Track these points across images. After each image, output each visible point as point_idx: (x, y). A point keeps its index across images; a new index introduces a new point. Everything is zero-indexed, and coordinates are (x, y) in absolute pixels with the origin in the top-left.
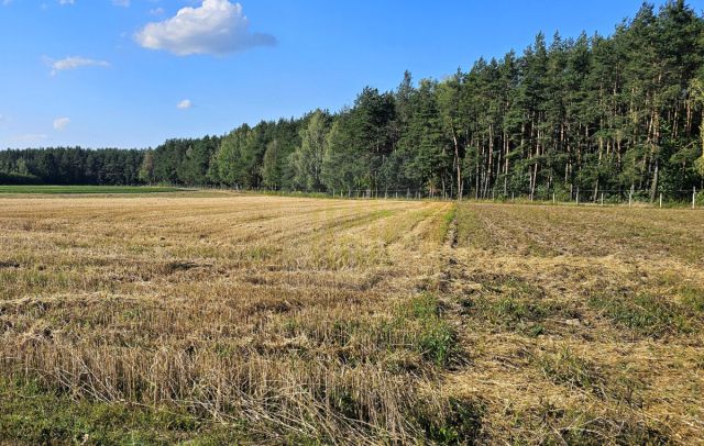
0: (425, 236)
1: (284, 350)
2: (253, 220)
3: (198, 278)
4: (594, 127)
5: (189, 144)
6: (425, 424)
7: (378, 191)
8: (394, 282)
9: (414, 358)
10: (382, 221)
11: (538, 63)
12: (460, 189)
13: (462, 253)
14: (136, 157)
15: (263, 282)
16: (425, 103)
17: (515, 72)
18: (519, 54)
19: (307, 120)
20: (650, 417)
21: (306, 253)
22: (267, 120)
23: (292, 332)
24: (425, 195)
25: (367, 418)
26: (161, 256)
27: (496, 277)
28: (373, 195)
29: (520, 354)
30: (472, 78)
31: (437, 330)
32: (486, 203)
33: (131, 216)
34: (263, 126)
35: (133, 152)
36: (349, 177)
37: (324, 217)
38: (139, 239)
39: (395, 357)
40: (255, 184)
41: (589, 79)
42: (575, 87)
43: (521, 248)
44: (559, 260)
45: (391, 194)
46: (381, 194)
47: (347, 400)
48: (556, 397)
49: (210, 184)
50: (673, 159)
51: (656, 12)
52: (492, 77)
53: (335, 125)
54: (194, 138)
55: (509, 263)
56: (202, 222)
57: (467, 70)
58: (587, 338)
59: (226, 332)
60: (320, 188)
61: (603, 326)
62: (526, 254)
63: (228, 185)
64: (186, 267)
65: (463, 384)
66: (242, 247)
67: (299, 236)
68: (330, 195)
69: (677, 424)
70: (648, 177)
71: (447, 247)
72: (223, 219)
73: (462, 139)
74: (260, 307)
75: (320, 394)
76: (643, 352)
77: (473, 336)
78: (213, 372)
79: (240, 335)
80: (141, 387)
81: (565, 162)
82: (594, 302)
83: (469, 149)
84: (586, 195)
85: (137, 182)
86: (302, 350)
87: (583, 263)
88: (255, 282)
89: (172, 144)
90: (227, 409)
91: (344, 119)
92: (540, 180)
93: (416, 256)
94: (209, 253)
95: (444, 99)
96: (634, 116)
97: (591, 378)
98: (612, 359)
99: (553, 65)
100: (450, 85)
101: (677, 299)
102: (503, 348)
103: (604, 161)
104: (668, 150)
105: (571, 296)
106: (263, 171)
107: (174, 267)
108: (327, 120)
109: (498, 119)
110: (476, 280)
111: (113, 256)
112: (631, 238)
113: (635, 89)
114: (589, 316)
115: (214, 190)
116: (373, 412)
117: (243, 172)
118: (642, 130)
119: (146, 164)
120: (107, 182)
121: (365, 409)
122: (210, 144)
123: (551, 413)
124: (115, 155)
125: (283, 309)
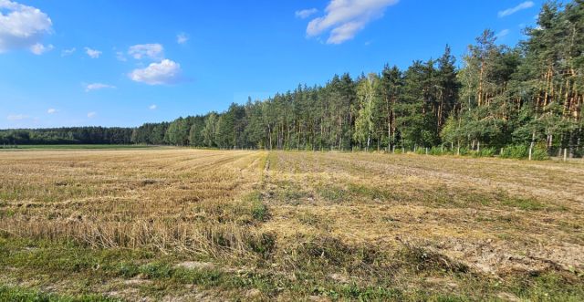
0: (256, 166)
1: (194, 219)
2: (184, 160)
3: (157, 187)
4: (319, 122)
5: (156, 125)
6: (253, 246)
7: (239, 147)
8: (244, 186)
9: (249, 218)
10: (240, 159)
11: (299, 95)
12: (271, 146)
13: (271, 173)
14: (129, 131)
15: (187, 188)
16: (257, 110)
17: (290, 99)
18: (292, 92)
19: (208, 116)
20: (334, 235)
21: (207, 174)
22: (191, 115)
23: (199, 210)
24: (257, 148)
25: (229, 246)
26: (140, 178)
27: (283, 182)
28: (237, 148)
29: (290, 213)
30: (274, 100)
31: (259, 206)
32: (281, 152)
33: (126, 159)
34: (189, 118)
35: (128, 129)
36: (227, 141)
37: (216, 158)
38: (129, 170)
39: (241, 218)
40: (186, 143)
41: (318, 103)
42: (312, 106)
43: (294, 169)
44: (305, 175)
45: (244, 148)
46: (240, 148)
47: (221, 238)
48: (303, 229)
49: (165, 143)
50: (346, 134)
51: (340, 78)
52: (282, 101)
53: (220, 118)
54: (157, 122)
55: (289, 176)
56: (160, 161)
57: (273, 97)
58: (315, 205)
59: (169, 212)
60: (214, 145)
61: (321, 200)
62: (295, 172)
63: (174, 144)
64: (152, 183)
65: (268, 227)
66: (178, 173)
67: (204, 167)
68: (219, 149)
69: (344, 236)
70: (338, 141)
71: (265, 170)
72: (170, 159)
73: (271, 125)
74: (185, 200)
75: (209, 237)
76: (334, 209)
77: (273, 207)
78: (162, 230)
79: (175, 213)
80: (127, 240)
81: (310, 135)
82: (318, 191)
83: (274, 129)
84: (317, 149)
85: (130, 143)
86: (202, 218)
87: (315, 175)
88: (184, 188)
89: (147, 125)
90: (168, 247)
91: (224, 116)
92: (301, 142)
93: (253, 174)
94: (163, 176)
95: (264, 108)
96: (333, 118)
97: (315, 221)
98: (323, 213)
99: (304, 97)
100: (267, 103)
101: (346, 188)
102: (284, 211)
103: (322, 136)
104: (344, 131)
105: (310, 189)
106: (190, 138)
107: (146, 183)
108: (217, 116)
109: (285, 118)
110: (275, 183)
111: (116, 178)
112: (333, 165)
113: (333, 107)
114: (316, 196)
115: (167, 147)
116: (231, 242)
117: (181, 138)
118: (336, 123)
119: (134, 134)
120: (115, 143)
121: (228, 242)
122: (165, 126)
123: (300, 236)
124: (119, 130)
125: (196, 200)
